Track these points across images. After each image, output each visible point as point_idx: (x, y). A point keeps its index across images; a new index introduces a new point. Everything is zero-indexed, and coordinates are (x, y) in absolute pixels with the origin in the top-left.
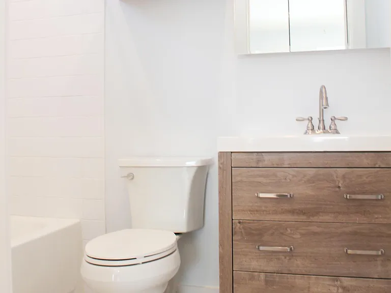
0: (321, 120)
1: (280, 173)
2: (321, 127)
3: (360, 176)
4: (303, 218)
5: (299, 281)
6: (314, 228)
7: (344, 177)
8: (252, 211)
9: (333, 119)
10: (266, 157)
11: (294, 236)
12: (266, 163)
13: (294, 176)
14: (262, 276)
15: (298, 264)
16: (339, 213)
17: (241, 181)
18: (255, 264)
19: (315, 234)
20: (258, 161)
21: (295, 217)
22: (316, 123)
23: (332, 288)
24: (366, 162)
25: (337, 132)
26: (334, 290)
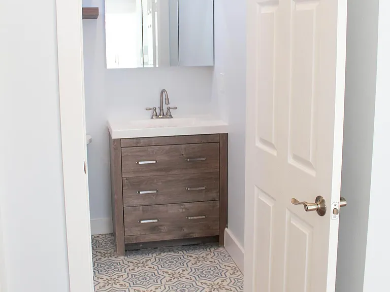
0: (161, 109)
1: (150, 149)
2: (162, 114)
3: (193, 148)
4: (163, 173)
5: (161, 208)
6: (170, 178)
7: (185, 149)
8: (134, 172)
9: (169, 109)
10: (142, 141)
11: (158, 184)
12: (141, 144)
13: (158, 150)
14: (141, 207)
15: (161, 199)
16: (183, 169)
17: (127, 155)
18: (136, 202)
19: (170, 181)
20: (137, 143)
21: (159, 173)
22: (158, 111)
23: (179, 209)
24: (196, 140)
25: (172, 117)
26: (181, 210)
